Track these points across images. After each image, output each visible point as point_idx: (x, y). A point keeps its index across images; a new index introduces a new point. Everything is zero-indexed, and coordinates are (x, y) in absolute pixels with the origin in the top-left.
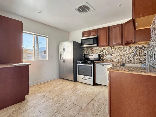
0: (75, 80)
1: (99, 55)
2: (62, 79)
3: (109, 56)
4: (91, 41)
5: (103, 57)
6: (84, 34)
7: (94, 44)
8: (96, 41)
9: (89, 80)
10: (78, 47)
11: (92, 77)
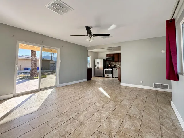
0: (104, 77)
1: (114, 65)
2: (97, 76)
3: (119, 66)
4: (111, 59)
5: (116, 66)
6: (107, 55)
7: (112, 60)
8: (113, 59)
9: (111, 76)
10: (105, 61)
11: (112, 75)
